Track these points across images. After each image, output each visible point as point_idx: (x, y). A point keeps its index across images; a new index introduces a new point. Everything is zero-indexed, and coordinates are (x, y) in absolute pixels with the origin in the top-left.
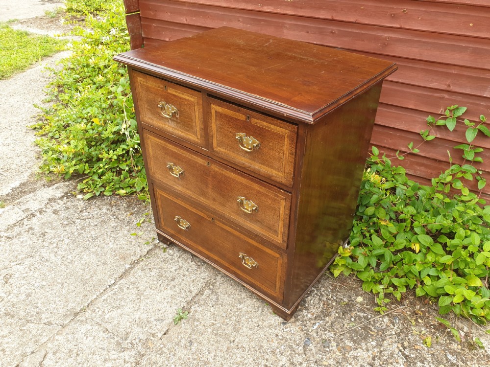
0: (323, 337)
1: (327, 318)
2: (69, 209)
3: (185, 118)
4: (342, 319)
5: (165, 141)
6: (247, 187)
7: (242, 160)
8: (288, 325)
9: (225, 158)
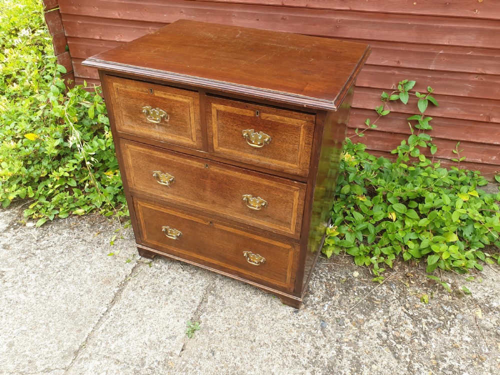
0: (336, 316)
1: (333, 298)
2: (22, 240)
3: (177, 121)
4: (346, 295)
5: (150, 148)
6: (253, 183)
7: (248, 157)
8: (300, 313)
9: (228, 157)
